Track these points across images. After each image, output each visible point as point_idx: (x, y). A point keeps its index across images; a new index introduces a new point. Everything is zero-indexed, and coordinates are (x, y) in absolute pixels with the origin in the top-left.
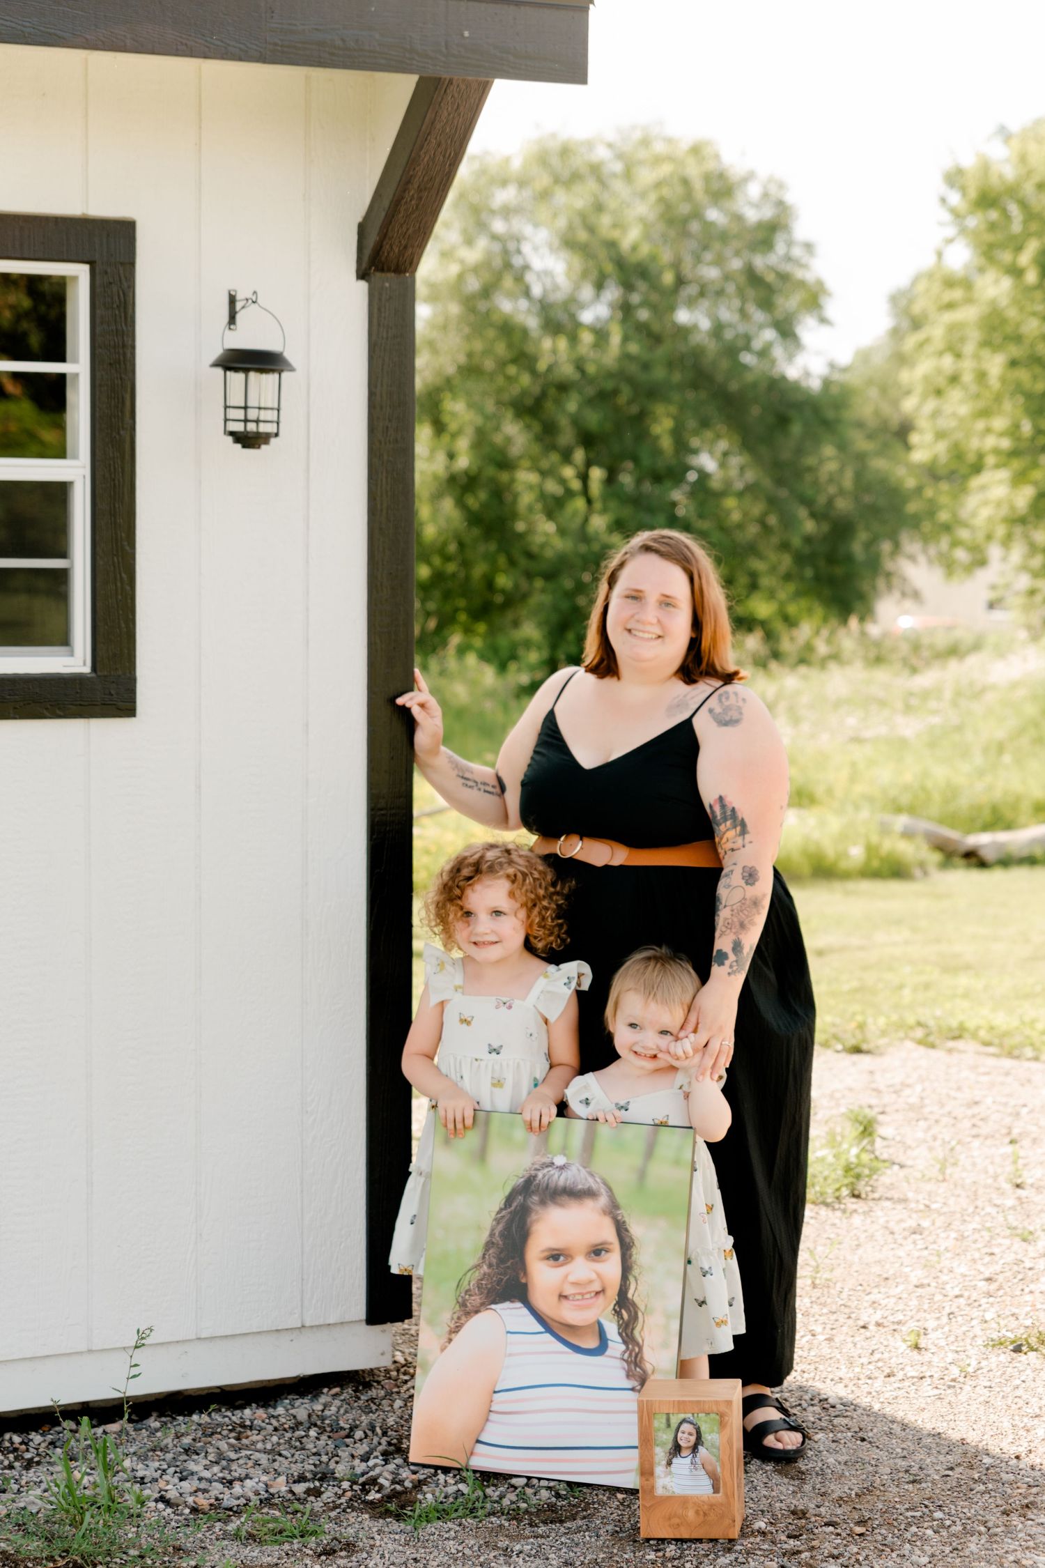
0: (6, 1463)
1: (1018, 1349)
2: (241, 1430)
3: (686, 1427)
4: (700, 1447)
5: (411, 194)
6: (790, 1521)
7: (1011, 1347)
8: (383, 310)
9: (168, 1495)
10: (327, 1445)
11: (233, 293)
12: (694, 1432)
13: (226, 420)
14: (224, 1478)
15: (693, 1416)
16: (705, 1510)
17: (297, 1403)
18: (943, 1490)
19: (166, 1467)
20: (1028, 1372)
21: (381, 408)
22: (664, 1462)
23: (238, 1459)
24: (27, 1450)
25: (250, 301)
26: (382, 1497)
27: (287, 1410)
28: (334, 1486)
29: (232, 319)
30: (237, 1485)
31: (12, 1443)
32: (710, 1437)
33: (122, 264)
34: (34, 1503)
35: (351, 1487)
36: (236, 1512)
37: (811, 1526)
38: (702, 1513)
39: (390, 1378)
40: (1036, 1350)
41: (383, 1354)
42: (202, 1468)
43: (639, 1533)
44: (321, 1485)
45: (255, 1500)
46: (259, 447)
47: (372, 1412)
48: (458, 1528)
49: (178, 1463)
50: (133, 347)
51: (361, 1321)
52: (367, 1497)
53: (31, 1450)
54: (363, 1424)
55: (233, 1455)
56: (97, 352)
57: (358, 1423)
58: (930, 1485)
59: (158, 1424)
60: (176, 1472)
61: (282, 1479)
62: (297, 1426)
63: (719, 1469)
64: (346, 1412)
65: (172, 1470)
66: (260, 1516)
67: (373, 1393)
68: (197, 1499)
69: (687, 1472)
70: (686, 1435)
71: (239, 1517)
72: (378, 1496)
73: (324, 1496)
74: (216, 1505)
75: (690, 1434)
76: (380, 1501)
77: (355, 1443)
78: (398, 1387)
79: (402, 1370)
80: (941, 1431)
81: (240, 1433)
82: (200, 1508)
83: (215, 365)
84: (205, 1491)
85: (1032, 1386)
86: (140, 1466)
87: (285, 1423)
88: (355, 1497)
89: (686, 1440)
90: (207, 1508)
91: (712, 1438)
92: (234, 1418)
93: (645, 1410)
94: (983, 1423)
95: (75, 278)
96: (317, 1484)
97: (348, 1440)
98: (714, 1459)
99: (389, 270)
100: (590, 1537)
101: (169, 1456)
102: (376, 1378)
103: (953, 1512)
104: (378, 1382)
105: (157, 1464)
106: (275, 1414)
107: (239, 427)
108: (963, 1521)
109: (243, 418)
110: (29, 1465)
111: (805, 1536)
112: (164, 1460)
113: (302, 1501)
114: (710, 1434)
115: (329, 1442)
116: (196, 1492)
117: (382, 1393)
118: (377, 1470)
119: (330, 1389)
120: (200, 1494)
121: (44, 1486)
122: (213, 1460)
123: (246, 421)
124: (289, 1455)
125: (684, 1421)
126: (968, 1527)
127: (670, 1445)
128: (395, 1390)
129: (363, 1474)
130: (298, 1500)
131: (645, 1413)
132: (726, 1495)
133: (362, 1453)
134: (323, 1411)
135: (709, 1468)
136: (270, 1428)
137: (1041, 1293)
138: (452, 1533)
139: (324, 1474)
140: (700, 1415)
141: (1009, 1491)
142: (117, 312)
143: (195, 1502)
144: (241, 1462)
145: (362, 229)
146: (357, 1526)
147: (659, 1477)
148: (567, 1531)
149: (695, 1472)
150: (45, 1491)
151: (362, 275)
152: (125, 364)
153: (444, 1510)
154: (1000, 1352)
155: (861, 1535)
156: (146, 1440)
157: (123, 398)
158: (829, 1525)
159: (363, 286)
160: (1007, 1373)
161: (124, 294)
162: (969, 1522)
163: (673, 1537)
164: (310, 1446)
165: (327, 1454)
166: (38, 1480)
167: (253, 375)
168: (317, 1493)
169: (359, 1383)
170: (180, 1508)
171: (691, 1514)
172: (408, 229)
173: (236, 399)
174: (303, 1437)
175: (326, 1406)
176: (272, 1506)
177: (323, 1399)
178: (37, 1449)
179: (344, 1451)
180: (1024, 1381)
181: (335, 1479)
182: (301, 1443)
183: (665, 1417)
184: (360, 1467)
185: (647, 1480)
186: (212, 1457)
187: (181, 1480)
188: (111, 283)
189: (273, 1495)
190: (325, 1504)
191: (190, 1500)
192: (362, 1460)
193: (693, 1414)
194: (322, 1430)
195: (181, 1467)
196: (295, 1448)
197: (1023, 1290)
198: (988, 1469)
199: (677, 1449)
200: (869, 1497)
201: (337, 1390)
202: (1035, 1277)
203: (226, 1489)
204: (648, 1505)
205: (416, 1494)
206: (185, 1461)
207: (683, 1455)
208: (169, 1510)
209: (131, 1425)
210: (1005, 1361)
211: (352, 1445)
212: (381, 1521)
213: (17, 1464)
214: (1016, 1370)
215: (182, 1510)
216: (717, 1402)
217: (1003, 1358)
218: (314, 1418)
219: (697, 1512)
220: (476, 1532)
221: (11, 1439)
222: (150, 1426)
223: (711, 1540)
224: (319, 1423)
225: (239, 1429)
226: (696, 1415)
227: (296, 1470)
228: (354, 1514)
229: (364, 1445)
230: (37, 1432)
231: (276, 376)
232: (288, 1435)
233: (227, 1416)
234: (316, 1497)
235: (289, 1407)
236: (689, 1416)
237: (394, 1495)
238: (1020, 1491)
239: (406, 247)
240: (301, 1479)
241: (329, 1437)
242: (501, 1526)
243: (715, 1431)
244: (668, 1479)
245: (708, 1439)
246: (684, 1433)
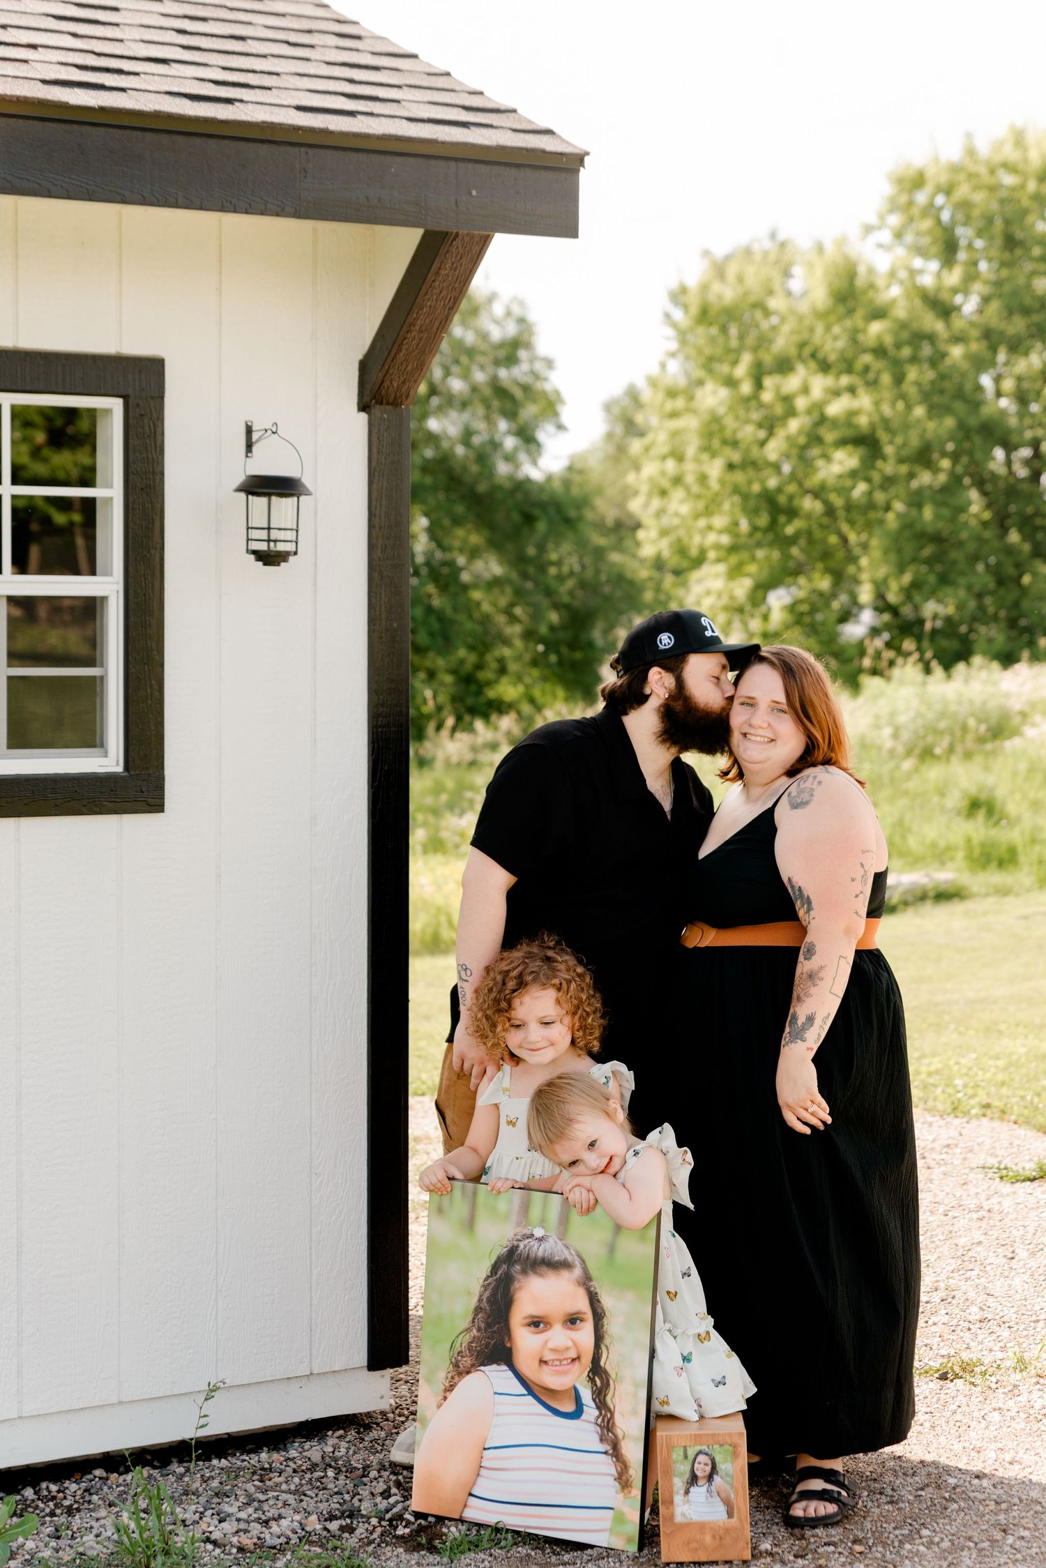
0: (48, 1510)
1: (944, 1377)
2: (264, 1473)
3: (702, 1458)
4: (715, 1477)
5: (413, 334)
6: (792, 1542)
7: (937, 1375)
8: (381, 438)
9: (213, 1537)
10: (346, 1484)
11: (249, 424)
12: (710, 1462)
13: (248, 540)
14: (260, 1519)
15: (708, 1448)
16: (721, 1535)
17: (307, 1445)
18: (920, 1509)
19: (202, 1510)
20: (961, 1397)
21: (380, 527)
22: (682, 1492)
23: (267, 1500)
24: (65, 1498)
25: (269, 432)
26: (411, 1531)
27: (300, 1453)
28: (363, 1522)
29: (249, 447)
30: (273, 1524)
31: (50, 1492)
33: (151, 397)
34: (92, 1548)
35: (379, 1522)
36: (280, 1550)
37: (813, 1547)
38: (718, 1537)
39: (387, 1420)
40: (961, 1378)
41: (382, 1397)
42: (237, 1510)
43: (660, 1558)
44: (352, 1522)
45: (294, 1540)
46: (279, 565)
47: (378, 1452)
48: (490, 1559)
49: (213, 1506)
50: (163, 474)
51: (362, 1367)
52: (397, 1532)
53: (68, 1497)
54: (373, 1464)
55: (262, 1497)
56: (130, 478)
57: (368, 1463)
58: (907, 1505)
59: (181, 1470)
60: (213, 1514)
61: (314, 1518)
62: (313, 1467)
63: (732, 1496)
64: (355, 1453)
65: (209, 1513)
66: (305, 1553)
67: (374, 1434)
68: (240, 1539)
69: (703, 1499)
70: (702, 1466)
71: (285, 1555)
72: (407, 1531)
73: (358, 1532)
74: (260, 1544)
75: (706, 1464)
76: (411, 1535)
77: (371, 1482)
78: (396, 1428)
79: (397, 1412)
80: (901, 1455)
81: (261, 1475)
82: (246, 1547)
83: (239, 490)
84: (246, 1531)
85: (968, 1411)
86: (178, 1510)
87: (302, 1465)
88: (385, 1532)
89: (702, 1470)
90: (252, 1547)
92: (252, 1462)
93: (665, 1444)
94: (935, 1445)
95: (108, 412)
96: (348, 1521)
97: (364, 1479)
98: (728, 1487)
99: (388, 404)
100: (615, 1563)
101: (203, 1500)
102: (375, 1421)
103: (938, 1529)
104: (378, 1424)
105: (193, 1507)
106: (290, 1457)
107: (262, 546)
108: (950, 1538)
109: (266, 538)
110: (70, 1511)
111: (810, 1556)
112: (198, 1503)
113: (340, 1538)
115: (348, 1482)
116: (237, 1532)
117: (383, 1434)
118: (400, 1506)
119: (334, 1431)
120: (242, 1534)
121: (95, 1531)
122: (245, 1501)
123: (269, 541)
124: (314, 1495)
125: (700, 1452)
126: (956, 1543)
127: (687, 1476)
128: (394, 1431)
129: (387, 1511)
130: (334, 1536)
131: (665, 1447)
132: (740, 1520)
133: (381, 1491)
134: (333, 1452)
135: (723, 1495)
136: (289, 1470)
137: (944, 1324)
138: (486, 1563)
139: (351, 1511)
141: (981, 1508)
142: (148, 441)
143: (239, 1542)
144: (271, 1502)
145: (364, 366)
146: (395, 1559)
147: (678, 1505)
148: (590, 1558)
149: (710, 1499)
150: (97, 1536)
151: (363, 407)
152: (154, 489)
153: (470, 1542)
154: (928, 1379)
155: (861, 1553)
156: (175, 1484)
157: (153, 518)
158: (829, 1545)
159: (364, 417)
160: (942, 1399)
161: (154, 424)
162: (955, 1538)
163: (691, 1560)
164: (331, 1486)
165: (348, 1493)
166: (88, 1525)
167: (274, 498)
168: (351, 1530)
169: (360, 1425)
170: (227, 1548)
171: (708, 1539)
172: (407, 366)
173: (259, 519)
174: (323, 1478)
175: (335, 1448)
176: (311, 1543)
177: (331, 1441)
178: (74, 1496)
179: (363, 1489)
180: (959, 1407)
181: (363, 1516)
182: (322, 1483)
183: (682, 1449)
184: (383, 1504)
185: (667, 1508)
186: (242, 1499)
187: (220, 1522)
188: (142, 415)
189: (310, 1533)
190: (360, 1540)
191: (235, 1540)
192: (383, 1498)
193: (708, 1446)
194: (338, 1471)
195: (217, 1509)
196: (318, 1488)
197: (927, 1322)
198: (954, 1488)
199: (694, 1479)
200: (856, 1518)
201: (341, 1432)
202: (934, 1310)
203: (264, 1529)
204: (667, 1531)
205: (441, 1528)
206: (220, 1504)
207: (699, 1483)
208: (218, 1551)
209: (157, 1471)
210: (935, 1388)
211: (369, 1484)
212: (415, 1554)
213: (58, 1511)
214: (948, 1396)
215: (230, 1550)
216: (730, 1435)
217: (932, 1385)
218: (327, 1460)
219: (714, 1537)
220: (508, 1562)
221: (48, 1487)
222: (174, 1472)
223: (726, 1562)
224: (333, 1464)
225: (259, 1472)
226: (710, 1446)
227: (323, 1507)
228: (389, 1548)
229: (381, 1484)
230: (69, 1480)
231: (295, 499)
232: (308, 1476)
233: (245, 1460)
234: (350, 1534)
235: (300, 1450)
236: (704, 1448)
237: (421, 1529)
238: (991, 1508)
239: (404, 382)
240: (332, 1518)
241: (346, 1477)
242: (528, 1555)
243: (727, 1461)
244: (686, 1507)
245: (721, 1469)
246: (700, 1463)
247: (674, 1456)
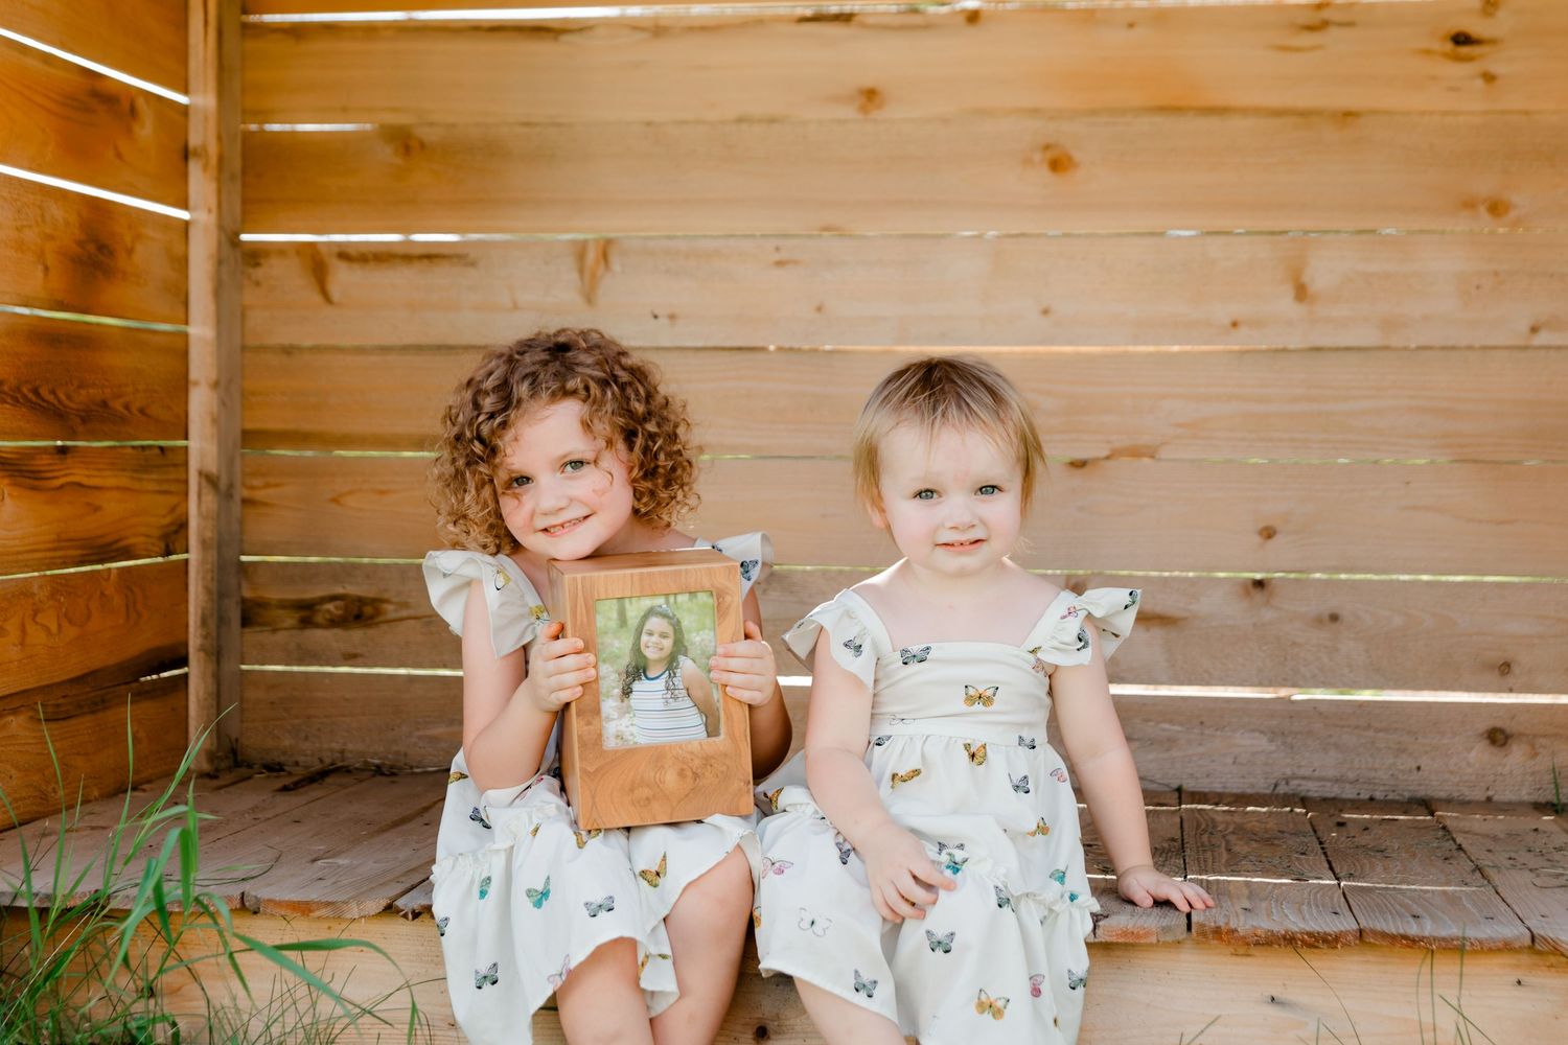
3: (655, 623)
4: (681, 658)
12: (669, 630)
15: (667, 603)
16: (696, 770)
22: (617, 691)
32: (698, 639)
38: (690, 774)
69: (660, 705)
70: (655, 639)
75: (663, 636)
89: (655, 647)
91: (703, 640)
93: (580, 594)
98: (706, 678)
114: (698, 631)
125: (652, 611)
127: (626, 660)
131: (581, 602)
132: (732, 736)
135: (698, 693)
140: (680, 598)
147: (608, 719)
149: (673, 704)
171: (670, 778)
183: (615, 607)
185: (588, 725)
193: (667, 597)
199: (639, 666)
204: (591, 769)
207: (650, 675)
219: (681, 774)
226: (672, 599)
236: (662, 601)
243: (703, 628)
244: (625, 721)
245: (693, 644)
246: (651, 634)
247: (600, 622)
